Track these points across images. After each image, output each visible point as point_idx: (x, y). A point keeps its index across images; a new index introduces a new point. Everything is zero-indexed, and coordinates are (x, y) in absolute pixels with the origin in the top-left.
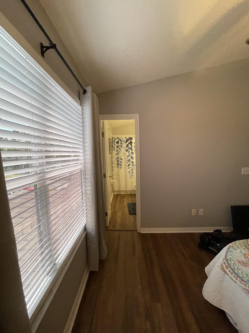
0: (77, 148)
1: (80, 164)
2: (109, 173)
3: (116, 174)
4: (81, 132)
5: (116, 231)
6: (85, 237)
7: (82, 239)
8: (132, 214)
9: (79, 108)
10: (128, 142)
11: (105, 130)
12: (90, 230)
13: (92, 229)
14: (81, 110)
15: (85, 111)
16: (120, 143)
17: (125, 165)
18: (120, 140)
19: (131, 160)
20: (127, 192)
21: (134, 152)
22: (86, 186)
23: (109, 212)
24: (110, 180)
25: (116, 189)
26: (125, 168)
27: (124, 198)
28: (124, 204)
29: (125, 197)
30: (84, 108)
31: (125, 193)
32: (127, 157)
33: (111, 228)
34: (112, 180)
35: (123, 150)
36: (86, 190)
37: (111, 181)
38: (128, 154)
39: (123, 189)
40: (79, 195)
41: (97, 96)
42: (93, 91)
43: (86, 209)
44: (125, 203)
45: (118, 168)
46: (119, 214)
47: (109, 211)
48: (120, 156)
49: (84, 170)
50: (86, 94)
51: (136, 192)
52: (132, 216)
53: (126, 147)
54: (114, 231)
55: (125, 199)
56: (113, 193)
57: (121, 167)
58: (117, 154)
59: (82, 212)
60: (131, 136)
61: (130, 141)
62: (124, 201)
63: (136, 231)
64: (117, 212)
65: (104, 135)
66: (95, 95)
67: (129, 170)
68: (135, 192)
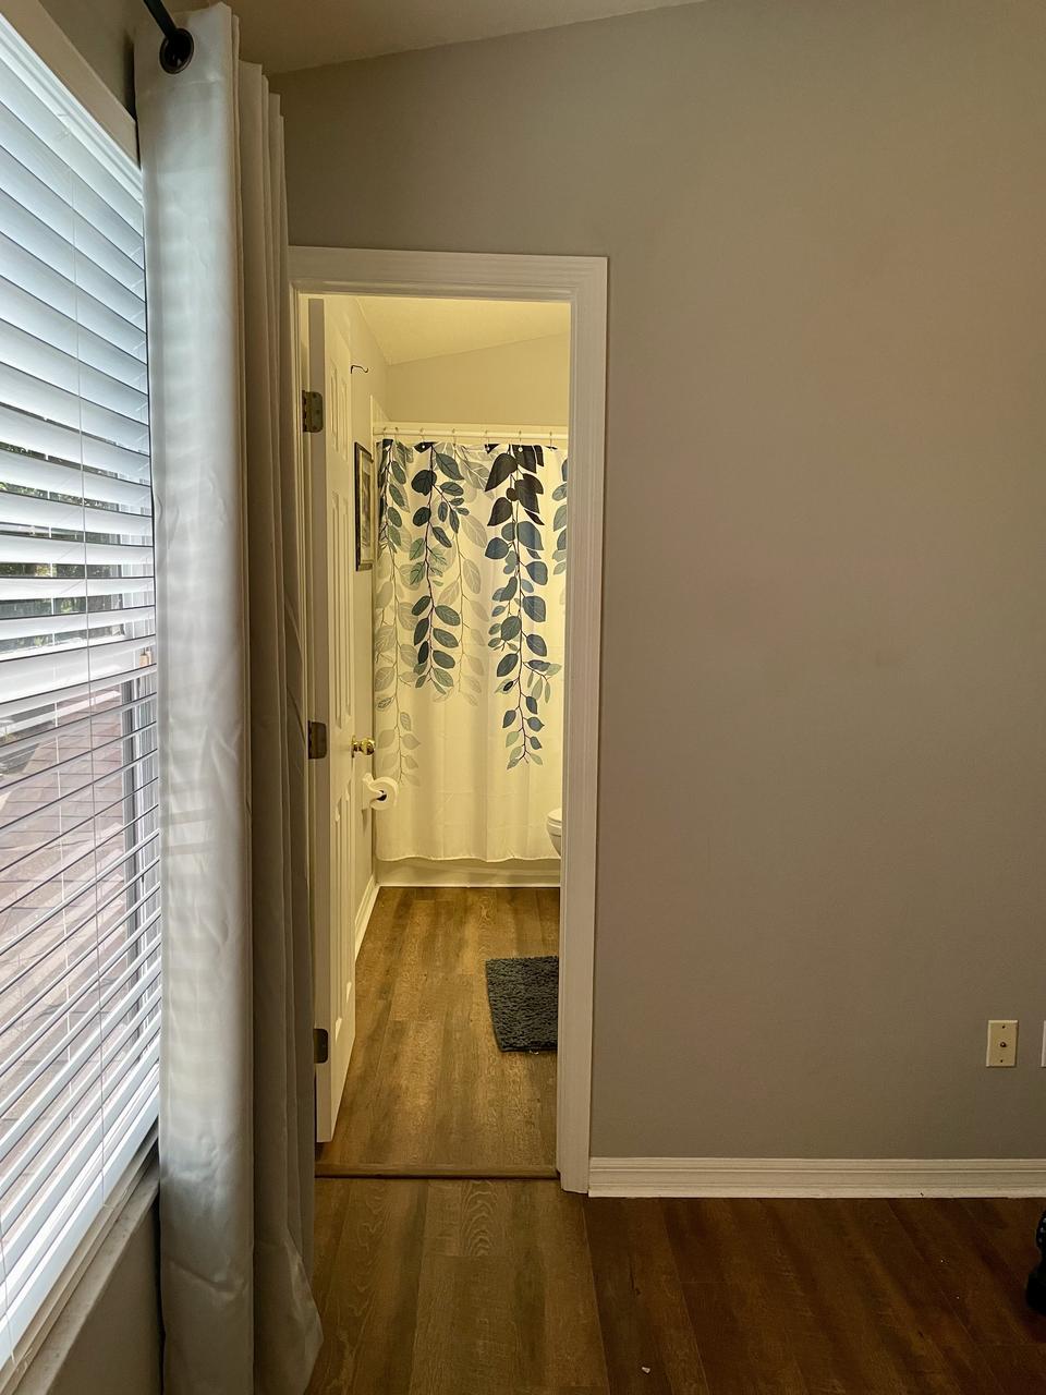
0: (104, 506)
1: (122, 637)
2: (349, 720)
3: (404, 732)
4: (137, 382)
5: (392, 1183)
6: (141, 1224)
7: (120, 1246)
8: (523, 1050)
9: (129, 176)
10: (506, 484)
11: (329, 373)
12: (189, 1167)
13: (208, 1164)
14: (138, 196)
15: (173, 210)
16: (446, 488)
17: (479, 667)
18: (448, 465)
19: (528, 626)
20: (487, 871)
21: (551, 565)
22: (166, 820)
23: (343, 1031)
24: (358, 776)
25: (400, 846)
26: (478, 689)
27: (462, 923)
28: (459, 971)
29: (467, 910)
30: (169, 181)
31: (473, 877)
32: (498, 603)
33: (351, 1156)
34: (368, 778)
35: (466, 545)
36: (166, 850)
37: (361, 786)
38: (504, 581)
39: (454, 845)
40: (107, 887)
41: (272, 90)
42: (247, 52)
43: (164, 1001)
44: (472, 963)
45: (419, 683)
46: (421, 1047)
47: (340, 1020)
48: (437, 593)
49: (155, 686)
50: (188, 72)
51: (557, 879)
52: (518, 1066)
53: (494, 522)
54: (379, 1177)
55: (471, 931)
56: (376, 882)
57: (448, 681)
58: (418, 574)
59: (125, 1030)
60: (530, 438)
61: (520, 473)
62: (461, 945)
63: (553, 1184)
64: (399, 1032)
65: (320, 412)
66: (261, 83)
67: (513, 700)
68: (554, 873)
